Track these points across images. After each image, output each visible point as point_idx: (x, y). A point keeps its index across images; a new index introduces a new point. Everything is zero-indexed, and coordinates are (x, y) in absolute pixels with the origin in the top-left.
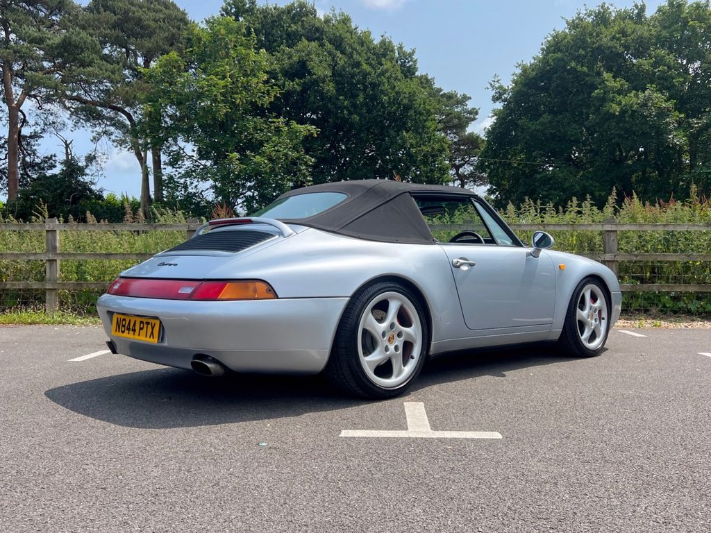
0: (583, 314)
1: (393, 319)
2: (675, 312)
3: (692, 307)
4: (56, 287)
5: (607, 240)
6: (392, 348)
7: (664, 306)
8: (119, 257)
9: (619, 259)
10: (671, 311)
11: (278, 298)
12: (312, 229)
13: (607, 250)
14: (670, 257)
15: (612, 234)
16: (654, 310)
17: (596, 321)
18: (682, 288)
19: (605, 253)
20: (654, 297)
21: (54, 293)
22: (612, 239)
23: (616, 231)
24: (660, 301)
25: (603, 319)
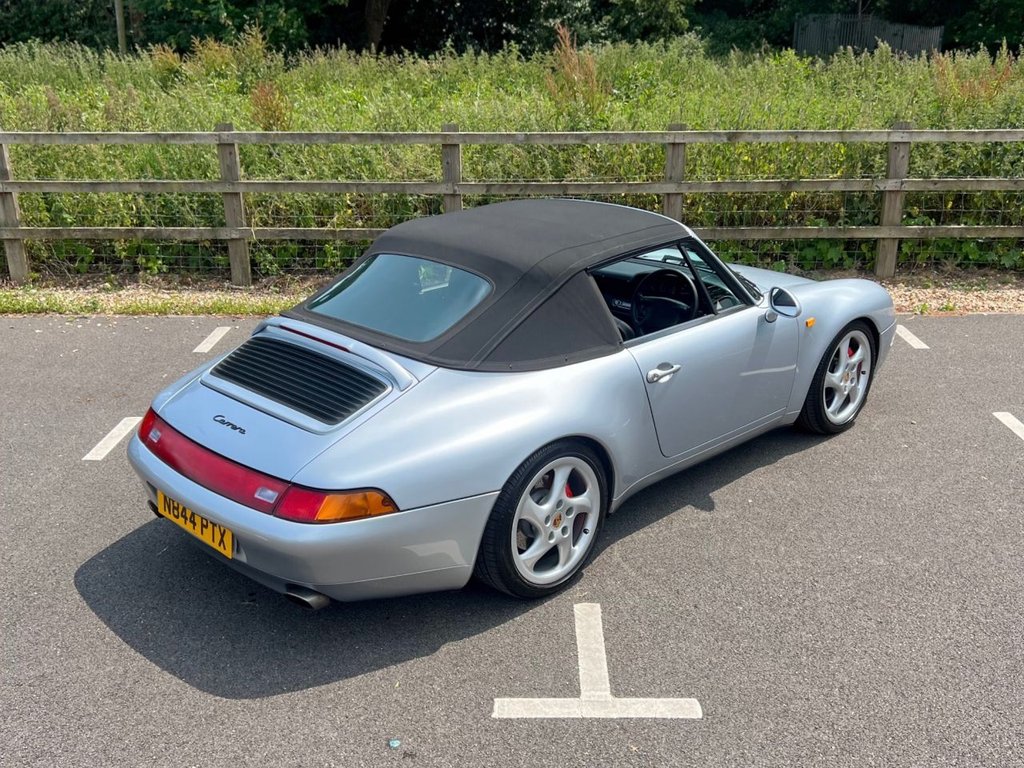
0: (834, 378)
1: (560, 495)
2: (981, 266)
3: (1007, 262)
4: (18, 237)
5: (892, 157)
6: (558, 532)
7: (966, 257)
8: (111, 186)
9: (906, 187)
10: (975, 264)
11: (399, 511)
12: (440, 369)
13: (892, 171)
14: (986, 184)
15: (901, 146)
16: (949, 266)
17: (852, 382)
18: (997, 231)
19: (887, 177)
20: (953, 244)
21: (16, 244)
22: (901, 154)
23: (910, 143)
24: (960, 250)
25: (864, 373)
